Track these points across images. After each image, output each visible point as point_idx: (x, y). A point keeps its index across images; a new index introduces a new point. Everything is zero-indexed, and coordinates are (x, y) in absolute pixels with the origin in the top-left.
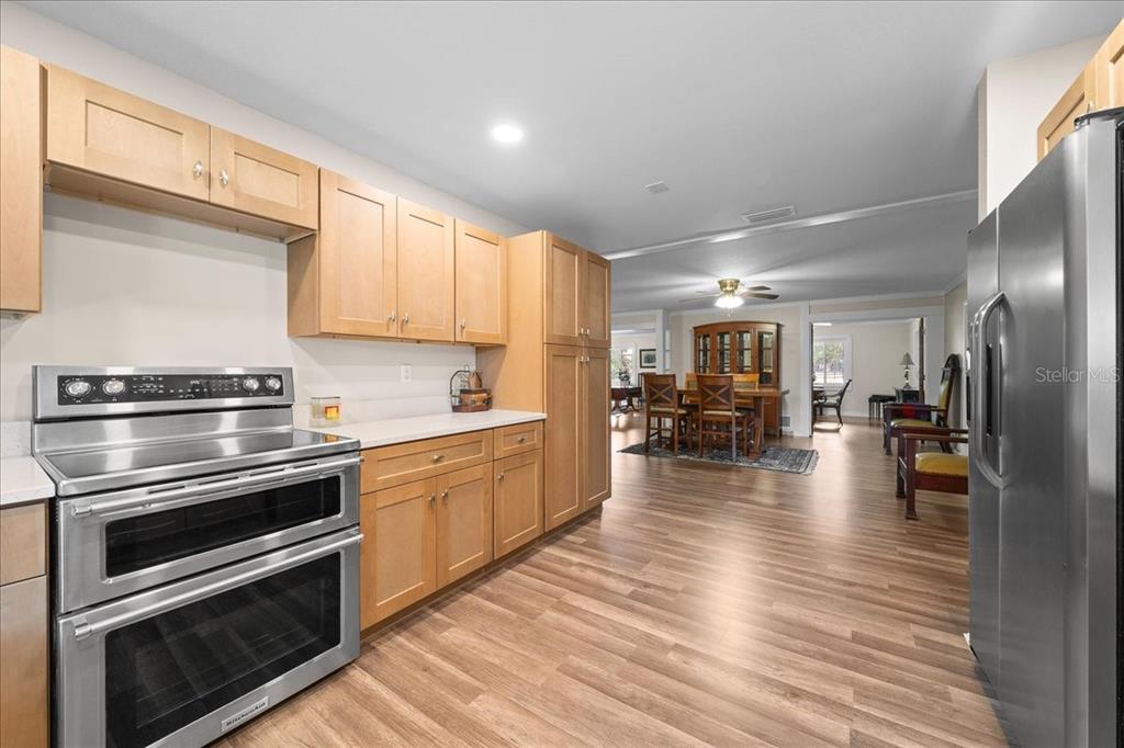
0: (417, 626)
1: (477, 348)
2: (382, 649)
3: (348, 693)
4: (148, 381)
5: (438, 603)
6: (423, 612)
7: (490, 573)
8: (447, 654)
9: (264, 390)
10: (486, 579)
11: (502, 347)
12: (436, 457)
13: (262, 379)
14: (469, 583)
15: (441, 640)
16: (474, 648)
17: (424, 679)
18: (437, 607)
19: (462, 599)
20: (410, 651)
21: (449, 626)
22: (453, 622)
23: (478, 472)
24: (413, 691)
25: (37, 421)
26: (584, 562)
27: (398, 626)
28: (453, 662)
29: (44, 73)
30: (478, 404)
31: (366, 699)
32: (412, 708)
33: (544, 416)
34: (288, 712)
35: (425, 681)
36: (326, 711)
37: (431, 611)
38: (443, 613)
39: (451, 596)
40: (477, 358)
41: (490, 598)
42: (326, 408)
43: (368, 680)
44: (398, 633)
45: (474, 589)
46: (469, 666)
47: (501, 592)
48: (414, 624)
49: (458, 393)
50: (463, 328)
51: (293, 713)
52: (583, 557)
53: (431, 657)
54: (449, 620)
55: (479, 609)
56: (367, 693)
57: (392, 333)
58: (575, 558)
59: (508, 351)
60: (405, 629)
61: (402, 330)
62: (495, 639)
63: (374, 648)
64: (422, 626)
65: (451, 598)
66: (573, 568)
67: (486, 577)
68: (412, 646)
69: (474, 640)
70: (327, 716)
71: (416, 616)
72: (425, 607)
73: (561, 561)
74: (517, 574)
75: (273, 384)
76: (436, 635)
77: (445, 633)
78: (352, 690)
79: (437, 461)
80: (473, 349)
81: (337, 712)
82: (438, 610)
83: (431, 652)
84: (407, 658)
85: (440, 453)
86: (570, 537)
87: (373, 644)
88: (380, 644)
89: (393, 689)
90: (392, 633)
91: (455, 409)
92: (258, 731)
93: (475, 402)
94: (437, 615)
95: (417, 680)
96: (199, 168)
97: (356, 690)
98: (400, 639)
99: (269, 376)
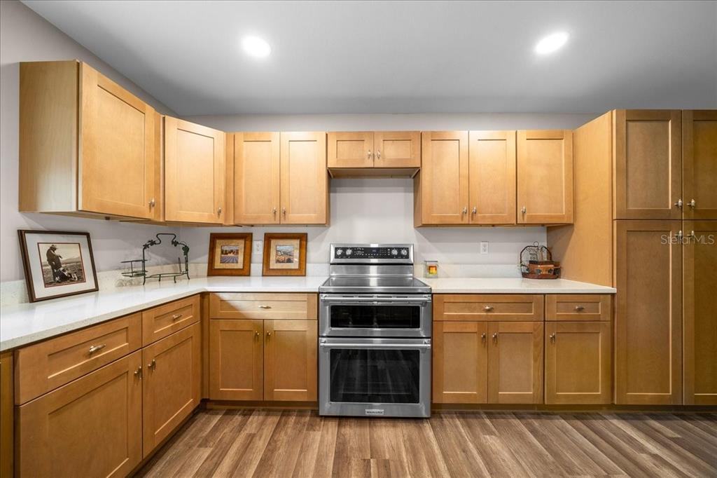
0: (471, 420)
1: (548, 228)
2: (446, 421)
3: (419, 434)
4: (359, 250)
5: (491, 413)
6: (479, 413)
7: (543, 413)
8: (484, 453)
9: (400, 256)
10: (538, 416)
11: (570, 226)
12: (487, 308)
13: (399, 249)
14: (521, 411)
15: (482, 438)
16: (504, 460)
17: (461, 456)
18: (490, 416)
19: (510, 420)
20: (460, 433)
21: (491, 433)
22: (497, 433)
23: (527, 327)
24: (451, 459)
25: (331, 264)
26: (664, 457)
27: (461, 413)
28: (484, 459)
29: (327, 135)
30: (544, 273)
31: (426, 443)
32: (446, 469)
33: (614, 290)
34: (392, 424)
35: (461, 459)
36: (406, 436)
37: (484, 416)
38: (492, 422)
39: (504, 414)
40: (547, 236)
41: (534, 432)
42: (430, 267)
43: (431, 434)
44: (458, 418)
45: (523, 418)
46: (494, 470)
47: (546, 433)
48: (470, 418)
49: (527, 263)
50: (524, 213)
51: (394, 426)
52: (666, 451)
53: (471, 446)
54: (494, 429)
55: (521, 436)
56: (428, 441)
57: (465, 221)
58: (652, 447)
59: (575, 229)
60: (463, 418)
61: (472, 219)
62: (523, 464)
63: (441, 418)
64: (474, 422)
65: (502, 415)
66: (644, 455)
67: (538, 414)
68: (463, 431)
69: (506, 455)
70: (405, 439)
71: (473, 413)
72: (481, 411)
73: (630, 441)
74: (570, 427)
75: (404, 252)
76: (481, 434)
77: (487, 437)
78: (421, 434)
79: (489, 311)
80: (545, 229)
81: (410, 439)
82: (490, 418)
83: (472, 442)
84: (456, 436)
85: (491, 306)
86: (656, 424)
87: (442, 415)
88: (446, 417)
89: (441, 449)
90: (455, 415)
91: (524, 275)
92: (379, 424)
93: (540, 271)
94: (488, 421)
95: (457, 455)
96: (369, 153)
97: (424, 436)
98: (458, 422)
99: (403, 248)
